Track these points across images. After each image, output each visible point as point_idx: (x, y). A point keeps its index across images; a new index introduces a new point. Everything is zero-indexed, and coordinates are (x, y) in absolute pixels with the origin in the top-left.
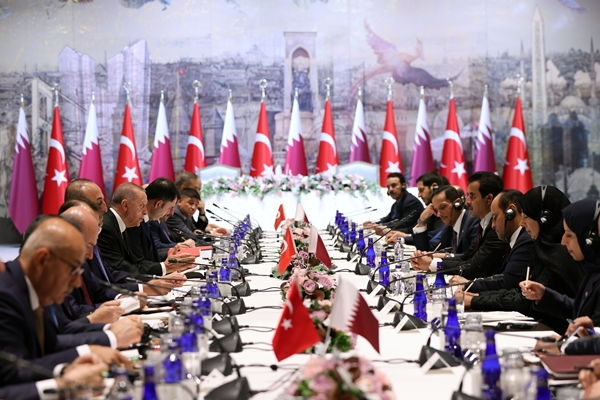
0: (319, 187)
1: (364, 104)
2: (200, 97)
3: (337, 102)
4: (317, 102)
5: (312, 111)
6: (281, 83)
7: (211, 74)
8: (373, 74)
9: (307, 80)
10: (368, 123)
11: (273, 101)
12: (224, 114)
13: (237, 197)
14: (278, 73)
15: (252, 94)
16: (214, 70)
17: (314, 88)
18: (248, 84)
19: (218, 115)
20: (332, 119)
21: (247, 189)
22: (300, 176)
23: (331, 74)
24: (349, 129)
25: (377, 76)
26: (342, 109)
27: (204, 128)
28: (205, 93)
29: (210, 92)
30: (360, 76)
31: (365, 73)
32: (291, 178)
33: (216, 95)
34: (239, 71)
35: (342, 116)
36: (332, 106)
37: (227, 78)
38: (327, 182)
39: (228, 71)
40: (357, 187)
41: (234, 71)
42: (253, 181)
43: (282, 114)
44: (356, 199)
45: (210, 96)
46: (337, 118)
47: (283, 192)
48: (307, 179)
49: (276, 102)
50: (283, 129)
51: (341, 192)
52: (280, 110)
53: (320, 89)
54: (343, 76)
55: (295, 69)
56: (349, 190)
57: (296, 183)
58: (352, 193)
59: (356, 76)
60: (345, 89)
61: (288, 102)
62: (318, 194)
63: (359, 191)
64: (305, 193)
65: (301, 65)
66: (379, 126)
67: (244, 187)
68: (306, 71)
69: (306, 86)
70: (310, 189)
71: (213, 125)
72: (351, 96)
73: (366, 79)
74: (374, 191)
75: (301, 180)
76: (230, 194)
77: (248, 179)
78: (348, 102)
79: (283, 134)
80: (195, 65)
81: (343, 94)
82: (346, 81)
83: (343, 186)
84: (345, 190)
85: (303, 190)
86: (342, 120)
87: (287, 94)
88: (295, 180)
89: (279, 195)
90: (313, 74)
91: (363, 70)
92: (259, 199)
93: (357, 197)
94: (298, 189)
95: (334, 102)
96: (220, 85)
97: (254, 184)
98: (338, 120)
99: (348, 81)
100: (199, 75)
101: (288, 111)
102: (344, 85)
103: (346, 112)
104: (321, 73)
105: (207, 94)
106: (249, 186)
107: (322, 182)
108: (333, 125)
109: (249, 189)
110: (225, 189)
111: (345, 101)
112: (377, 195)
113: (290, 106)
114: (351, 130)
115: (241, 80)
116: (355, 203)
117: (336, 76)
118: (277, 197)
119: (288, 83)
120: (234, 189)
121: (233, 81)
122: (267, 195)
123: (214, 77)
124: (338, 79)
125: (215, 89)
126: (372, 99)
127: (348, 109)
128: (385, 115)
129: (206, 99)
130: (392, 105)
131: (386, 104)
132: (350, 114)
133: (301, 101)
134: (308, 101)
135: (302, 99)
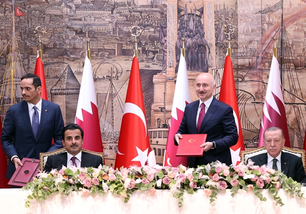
0: (209, 183)
1: (281, 61)
2: (45, 48)
3: (243, 57)
4: (214, 58)
5: (207, 71)
6: (163, 28)
7: (61, 16)
8: (295, 18)
9: (200, 26)
10: (287, 87)
11: (151, 55)
12: (80, 73)
13: (91, 197)
14: (158, 16)
15: (120, 45)
16: (66, 10)
17: (210, 37)
18: (114, 30)
19: (72, 75)
20: (235, 82)
21: (104, 185)
22: (182, 167)
23: (235, 15)
24: (259, 97)
25: (301, 20)
26: (250, 67)
27: (51, 94)
28: (52, 44)
29: (60, 42)
30: (276, 20)
31: (284, 16)
32: (170, 170)
33: (68, 47)
34: (102, 12)
35: (250, 77)
36: (235, 63)
37: (85, 22)
38: (222, 176)
39: (85, 12)
40: (265, 184)
41: (94, 12)
42: (114, 174)
43: (164, 74)
44: (263, 202)
45: (59, 48)
46: (243, 80)
47: (157, 190)
48: (193, 172)
49: (154, 57)
50: (165, 95)
51: (242, 192)
52: (161, 68)
53: (219, 39)
54: (251, 20)
55: (182, 10)
56: (254, 188)
57: (176, 177)
58: (258, 193)
59: (271, 20)
60: (255, 38)
61: (171, 58)
62: (208, 193)
63: (268, 190)
64: (189, 192)
65: (192, 5)
66: (304, 93)
67: (101, 182)
68: (198, 13)
69: (198, 34)
70: (196, 186)
71: (64, 89)
72: (264, 48)
73: (285, 24)
74: (290, 190)
75: (183, 174)
76: (80, 193)
77: (106, 170)
78: (258, 57)
79: (164, 103)
80: (38, 3)
81: (251, 46)
82: (256, 27)
83: (244, 183)
84: (248, 188)
85: (186, 188)
86: (250, 83)
87: (171, 45)
88: (174, 173)
89: (151, 194)
90: (209, 17)
91: (280, 11)
92: (122, 200)
93: (265, 200)
94: (179, 186)
95: (237, 58)
96: (75, 32)
97: (115, 178)
98: (244, 84)
99: (259, 28)
100: (44, 17)
101: (172, 70)
102: (252, 34)
103: (255, 71)
104: (219, 15)
105: (55, 45)
106: (108, 181)
107: (213, 177)
108: (237, 91)
109: (108, 185)
110: (74, 185)
111: (253, 56)
112: (295, 196)
113: (175, 64)
114: (262, 97)
115: (105, 25)
116: (262, 209)
117: (241, 20)
118: (148, 198)
119: (172, 30)
120: (86, 185)
121: (93, 27)
122: (134, 194)
123: (67, 20)
124: (245, 24)
125: (67, 37)
126: (294, 53)
127: (259, 67)
129: (54, 51)
132: (261, 74)
133: (190, 56)
134: (201, 56)
135: (192, 53)
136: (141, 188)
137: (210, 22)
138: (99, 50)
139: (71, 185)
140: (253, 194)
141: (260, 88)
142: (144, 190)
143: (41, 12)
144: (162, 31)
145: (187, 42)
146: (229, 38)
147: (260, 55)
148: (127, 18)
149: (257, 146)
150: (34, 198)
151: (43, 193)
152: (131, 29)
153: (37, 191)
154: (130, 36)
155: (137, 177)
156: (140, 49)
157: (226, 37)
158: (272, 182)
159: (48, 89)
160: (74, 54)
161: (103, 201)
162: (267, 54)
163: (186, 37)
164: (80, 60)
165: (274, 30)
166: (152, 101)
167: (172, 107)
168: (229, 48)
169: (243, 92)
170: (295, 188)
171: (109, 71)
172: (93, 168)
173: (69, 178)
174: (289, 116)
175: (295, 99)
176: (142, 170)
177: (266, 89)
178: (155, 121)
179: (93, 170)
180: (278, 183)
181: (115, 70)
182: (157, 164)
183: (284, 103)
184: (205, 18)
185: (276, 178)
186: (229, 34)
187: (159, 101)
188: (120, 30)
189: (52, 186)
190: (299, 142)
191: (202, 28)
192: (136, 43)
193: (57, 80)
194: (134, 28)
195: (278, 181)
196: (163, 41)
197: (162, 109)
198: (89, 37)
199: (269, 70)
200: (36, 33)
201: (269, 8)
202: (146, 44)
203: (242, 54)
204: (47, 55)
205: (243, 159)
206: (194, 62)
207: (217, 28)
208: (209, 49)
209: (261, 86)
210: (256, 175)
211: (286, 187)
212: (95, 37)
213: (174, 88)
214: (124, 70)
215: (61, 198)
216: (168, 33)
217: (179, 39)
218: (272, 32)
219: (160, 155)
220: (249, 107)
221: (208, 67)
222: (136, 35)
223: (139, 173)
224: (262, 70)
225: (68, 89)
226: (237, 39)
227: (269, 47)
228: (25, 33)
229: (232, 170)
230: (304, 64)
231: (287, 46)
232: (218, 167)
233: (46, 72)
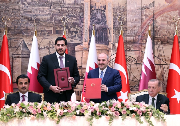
0: (108, 112)
1: (153, 39)
2: (9, 29)
3: (130, 36)
4: (112, 37)
5: (108, 44)
6: (81, 18)
7: (19, 10)
8: (162, 12)
9: (104, 17)
10: (156, 55)
11: (74, 34)
12: (30, 45)
13: (36, 121)
14: (79, 10)
15: (55, 28)
16: (22, 6)
17: (110, 23)
18: (51, 19)
19: (25, 46)
20: (125, 51)
21: (45, 113)
22: (92, 103)
23: (125, 10)
24: (139, 60)
25: (165, 14)
26: (134, 42)
27: (12, 57)
28: (13, 26)
29: (18, 26)
30: (150, 14)
31: (155, 11)
32: (85, 104)
33: (23, 28)
34: (44, 7)
35: (134, 48)
36: (125, 39)
37: (34, 13)
38: (116, 108)
39: (34, 7)
40: (142, 113)
41: (39, 7)
42: (51, 106)
43: (81, 46)
44: (141, 124)
45: (18, 29)
46: (130, 50)
47: (77, 117)
48: (99, 105)
49: (76, 35)
50: (82, 59)
51: (128, 118)
52: (80, 42)
53: (115, 25)
54: (135, 13)
55: (93, 7)
56: (136, 115)
57: (88, 109)
58: (138, 118)
59: (147, 13)
60: (137, 24)
61: (86, 36)
62: (108, 119)
63: (144, 117)
64: (96, 118)
65: (99, 4)
66: (166, 58)
67: (43, 112)
68: (103, 9)
69: (103, 22)
70: (100, 114)
71: (20, 54)
72: (143, 31)
73: (155, 16)
74: (158, 117)
75: (93, 107)
76: (30, 118)
77: (46, 104)
78: (139, 36)
79: (82, 63)
80: (5, 1)
81: (135, 29)
82: (138, 18)
83: (130, 112)
84: (132, 115)
85: (94, 115)
86: (134, 52)
87: (86, 28)
88: (87, 106)
89: (73, 119)
90: (109, 11)
91: (153, 8)
92: (55, 123)
93: (142, 123)
94: (90, 114)
95: (126, 36)
96: (27, 20)
97: (51, 109)
98: (130, 52)
99: (140, 18)
100: (9, 10)
101: (87, 43)
102: (136, 22)
103: (137, 45)
104: (116, 10)
105: (15, 27)
106: (47, 110)
107: (111, 108)
108: (126, 56)
109: (47, 113)
110: (26, 113)
111: (136, 35)
112: (160, 121)
113: (89, 39)
114: (141, 60)
115: (46, 15)
117: (129, 13)
118: (71, 121)
119: (87, 19)
120: (33, 113)
121: (39, 16)
122: (62, 119)
123: (22, 12)
124: (131, 16)
125: (22, 23)
126: (161, 33)
127: (139, 42)
128: (171, 49)
129: (14, 31)
130: (178, 40)
131: (173, 38)
132: (141, 46)
133: (97, 35)
134: (105, 35)
135: (99, 33)
137: (110, 14)
138: (42, 31)
139: (24, 113)
140: (135, 119)
141: (140, 55)
142: (69, 117)
143: (6, 7)
144: (81, 20)
145: (96, 26)
146: (122, 25)
147: (140, 35)
148: (59, 11)
149: (138, 90)
150: (1, 121)
151: (6, 118)
152: (61, 18)
153: (3, 116)
154: (61, 22)
155: (64, 108)
156: (67, 30)
157: (120, 24)
158: (147, 112)
159: (11, 54)
160: (27, 33)
161: (44, 123)
162: (144, 34)
163: (95, 23)
164: (30, 37)
165: (149, 20)
167: (86, 66)
168: (122, 30)
169: (130, 57)
170: (161, 116)
171: (48, 43)
173: (23, 109)
174: (158, 72)
175: (161, 61)
176: (68, 104)
177: (144, 55)
179: (37, 104)
180: (150, 112)
181: (52, 43)
182: (77, 100)
183: (154, 64)
184: (107, 12)
185: (149, 110)
186: (122, 22)
187: (78, 62)
188: (55, 19)
189: (12, 113)
190: (163, 88)
191: (105, 18)
192: (65, 27)
193: (16, 49)
194: (64, 17)
195: (150, 111)
196: (81, 26)
197: (80, 67)
198: (36, 23)
199: (146, 44)
200: (4, 20)
201: (146, 6)
202: (71, 27)
203: (129, 34)
204: (10, 34)
205: (129, 98)
206: (100, 39)
207: (114, 18)
208: (109, 31)
209: (140, 54)
210: (137, 108)
211: (155, 115)
212: (39, 23)
213: (87, 54)
215: (18, 121)
216: (84, 21)
217: (91, 24)
219: (78, 95)
220: (133, 66)
221: (109, 42)
222: (65, 21)
223: (66, 106)
224: (141, 44)
225: (23, 54)
226: (126, 25)
227: (145, 30)
229: (123, 105)
230: (167, 41)
231: (156, 29)
232: (114, 103)
233: (9, 44)
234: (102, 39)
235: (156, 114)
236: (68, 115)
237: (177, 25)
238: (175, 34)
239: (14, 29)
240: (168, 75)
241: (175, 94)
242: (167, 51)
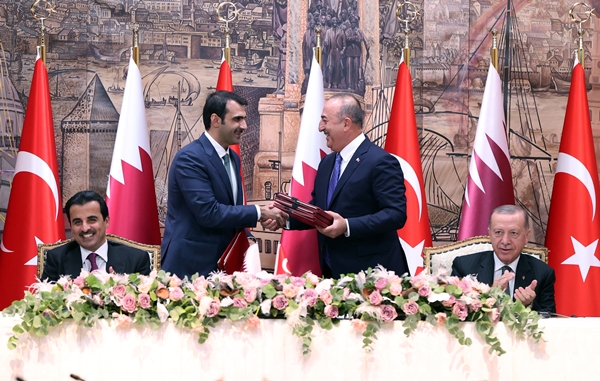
0: (362, 309)
1: (505, 76)
2: (52, 42)
3: (431, 66)
4: (376, 68)
6: (280, 8)
9: (351, 5)
10: (516, 126)
11: (256, 59)
12: (120, 92)
13: (134, 332)
15: (197, 39)
17: (370, 24)
18: (186, 10)
19: (103, 95)
20: (417, 114)
21: (161, 308)
22: (311, 277)
24: (461, 144)
26: (446, 85)
27: (63, 130)
28: (66, 33)
29: (81, 30)
32: (287, 282)
33: (97, 40)
35: (445, 106)
36: (417, 77)
38: (386, 295)
40: (469, 313)
42: (181, 287)
43: (279, 96)
44: (465, 346)
45: (79, 42)
46: (431, 111)
47: (262, 321)
48: (332, 286)
49: (262, 62)
50: (280, 137)
51: (425, 326)
52: (273, 85)
53: (387, 30)
56: (447, 319)
57: (298, 296)
58: (456, 329)
60: (455, 30)
61: (295, 66)
62: (361, 328)
63: (474, 323)
64: (324, 324)
66: (548, 138)
67: (155, 303)
69: (347, 21)
70: (337, 314)
71: (87, 122)
72: (473, 50)
73: (514, 3)
74: (518, 326)
75: (312, 290)
76: (114, 323)
77: (165, 280)
78: (461, 67)
79: (280, 152)
81: (448, 45)
82: (458, 9)
83: (429, 309)
84: (436, 319)
85: (318, 316)
86: (444, 117)
87: (294, 41)
88: (296, 288)
89: (249, 328)
92: (195, 339)
93: (468, 342)
94: (305, 314)
95: (421, 67)
96: (110, 12)
97: (183, 295)
98: (433, 118)
99: (465, 10)
101: (296, 89)
102: (451, 21)
103: (455, 94)
105: (71, 35)
106: (168, 301)
107: (371, 296)
108: (419, 131)
109: (169, 309)
110: (102, 308)
111: (453, 64)
112: (526, 337)
113: (302, 76)
114: (468, 144)
116: (462, 361)
118: (244, 335)
119: (298, 11)
120: (125, 308)
121: (146, 2)
122: (217, 327)
124: (437, 2)
125: (95, 21)
126: (531, 59)
127: (462, 86)
128: (563, 108)
129: (70, 48)
130: (585, 79)
131: (570, 75)
132: (466, 100)
133: (330, 63)
134: (352, 63)
135: (334, 57)
136: (231, 315)
138: (156, 48)
139: (96, 306)
140: (446, 331)
141: (465, 127)
142: (238, 320)
144: (279, 13)
145: (325, 34)
146: (407, 30)
147: (466, 63)
149: (456, 239)
150: (25, 331)
151: (42, 322)
152: (217, 8)
153: (32, 316)
154: (215, 22)
155: (223, 293)
156: (235, 46)
157: (400, 27)
158: (484, 309)
159: (57, 121)
160: (109, 54)
161: (159, 338)
162: (478, 60)
163: (323, 25)
164: (118, 66)
165: (493, 15)
166: (256, 148)
167: (294, 160)
168: (407, 47)
169: (431, 134)
170: (526, 321)
171: (174, 88)
172: (139, 276)
173: (93, 294)
174: (519, 180)
175: (530, 148)
176: (233, 281)
177: (476, 129)
178: (262, 187)
179: (139, 280)
180: (494, 310)
181: (186, 87)
182: (263, 269)
183: (508, 157)
185: (490, 302)
186: (407, 21)
187: (269, 148)
188: (197, 9)
189: (61, 307)
190: (537, 231)
191: (355, 9)
192: (228, 36)
193: (74, 103)
194: (224, 6)
195: (495, 306)
196: (279, 32)
197: (275, 164)
198: (137, 22)
199: (483, 92)
200: (36, 12)
202: (247, 37)
203: (431, 60)
204: (56, 56)
205: (428, 263)
206: (337, 75)
207: (384, 10)
208: (368, 50)
209: (465, 123)
210: (453, 294)
211: (510, 319)
212: (148, 22)
213: (298, 123)
214: (204, 87)
215: (77, 331)
216: (288, 17)
217: (311, 28)
218: (489, 18)
219: (268, 252)
220: (443, 162)
221: (365, 84)
222: (227, 19)
223: (228, 287)
224: (468, 91)
225: (96, 122)
226: (422, 30)
227: (482, 48)
228: (14, 12)
229: (407, 284)
230: (550, 82)
231: (517, 46)
232: (381, 278)
233: (53, 88)
234: (343, 74)
235: (512, 316)
236: (234, 317)
237: (583, 33)
238: (576, 62)
239: (68, 42)
240: (551, 190)
241: (572, 252)
242: (551, 114)
